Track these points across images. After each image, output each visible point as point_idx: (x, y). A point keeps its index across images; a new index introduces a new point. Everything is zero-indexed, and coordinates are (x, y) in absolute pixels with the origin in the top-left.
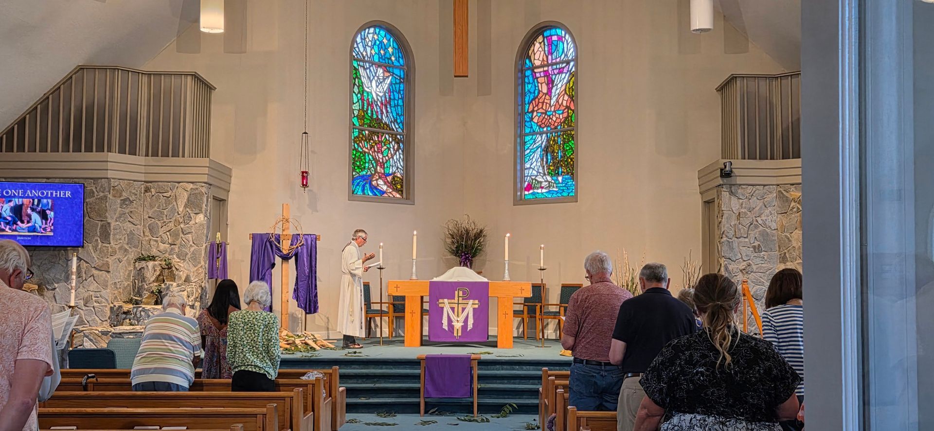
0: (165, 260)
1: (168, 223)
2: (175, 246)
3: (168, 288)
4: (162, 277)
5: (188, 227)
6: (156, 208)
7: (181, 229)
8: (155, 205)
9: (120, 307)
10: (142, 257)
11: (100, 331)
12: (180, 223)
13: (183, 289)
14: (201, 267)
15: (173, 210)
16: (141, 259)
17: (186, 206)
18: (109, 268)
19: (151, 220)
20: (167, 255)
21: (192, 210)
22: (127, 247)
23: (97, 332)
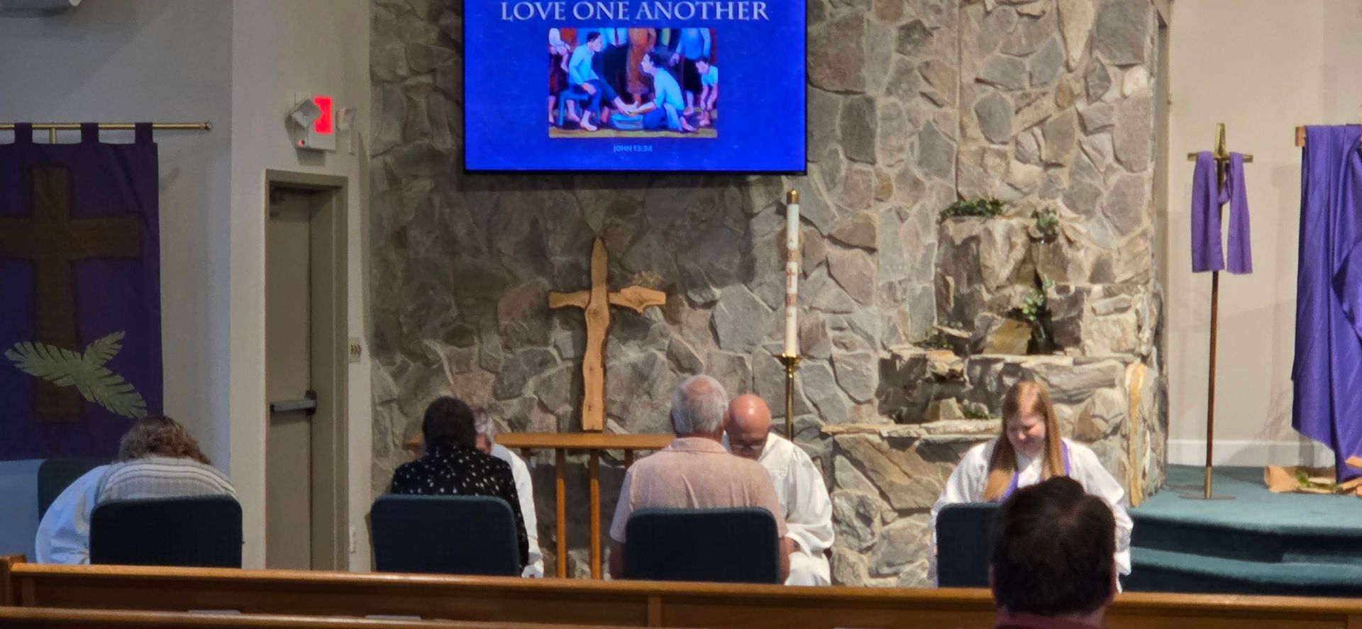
0: (1036, 215)
1: (1037, 98)
2: (1059, 170)
3: (1075, 301)
4: (1030, 267)
5: (1099, 110)
6: (997, 53)
7: (1076, 120)
8: (996, 44)
9: (920, 362)
10: (962, 204)
11: (885, 434)
12: (1073, 97)
13: (1125, 305)
14: (1144, 234)
15: (1054, 58)
16: (961, 210)
17: (1091, 44)
18: (873, 238)
19: (984, 91)
20: (1034, 198)
21: (1112, 57)
22: (918, 173)
23: (875, 439)
